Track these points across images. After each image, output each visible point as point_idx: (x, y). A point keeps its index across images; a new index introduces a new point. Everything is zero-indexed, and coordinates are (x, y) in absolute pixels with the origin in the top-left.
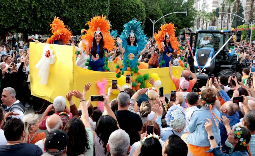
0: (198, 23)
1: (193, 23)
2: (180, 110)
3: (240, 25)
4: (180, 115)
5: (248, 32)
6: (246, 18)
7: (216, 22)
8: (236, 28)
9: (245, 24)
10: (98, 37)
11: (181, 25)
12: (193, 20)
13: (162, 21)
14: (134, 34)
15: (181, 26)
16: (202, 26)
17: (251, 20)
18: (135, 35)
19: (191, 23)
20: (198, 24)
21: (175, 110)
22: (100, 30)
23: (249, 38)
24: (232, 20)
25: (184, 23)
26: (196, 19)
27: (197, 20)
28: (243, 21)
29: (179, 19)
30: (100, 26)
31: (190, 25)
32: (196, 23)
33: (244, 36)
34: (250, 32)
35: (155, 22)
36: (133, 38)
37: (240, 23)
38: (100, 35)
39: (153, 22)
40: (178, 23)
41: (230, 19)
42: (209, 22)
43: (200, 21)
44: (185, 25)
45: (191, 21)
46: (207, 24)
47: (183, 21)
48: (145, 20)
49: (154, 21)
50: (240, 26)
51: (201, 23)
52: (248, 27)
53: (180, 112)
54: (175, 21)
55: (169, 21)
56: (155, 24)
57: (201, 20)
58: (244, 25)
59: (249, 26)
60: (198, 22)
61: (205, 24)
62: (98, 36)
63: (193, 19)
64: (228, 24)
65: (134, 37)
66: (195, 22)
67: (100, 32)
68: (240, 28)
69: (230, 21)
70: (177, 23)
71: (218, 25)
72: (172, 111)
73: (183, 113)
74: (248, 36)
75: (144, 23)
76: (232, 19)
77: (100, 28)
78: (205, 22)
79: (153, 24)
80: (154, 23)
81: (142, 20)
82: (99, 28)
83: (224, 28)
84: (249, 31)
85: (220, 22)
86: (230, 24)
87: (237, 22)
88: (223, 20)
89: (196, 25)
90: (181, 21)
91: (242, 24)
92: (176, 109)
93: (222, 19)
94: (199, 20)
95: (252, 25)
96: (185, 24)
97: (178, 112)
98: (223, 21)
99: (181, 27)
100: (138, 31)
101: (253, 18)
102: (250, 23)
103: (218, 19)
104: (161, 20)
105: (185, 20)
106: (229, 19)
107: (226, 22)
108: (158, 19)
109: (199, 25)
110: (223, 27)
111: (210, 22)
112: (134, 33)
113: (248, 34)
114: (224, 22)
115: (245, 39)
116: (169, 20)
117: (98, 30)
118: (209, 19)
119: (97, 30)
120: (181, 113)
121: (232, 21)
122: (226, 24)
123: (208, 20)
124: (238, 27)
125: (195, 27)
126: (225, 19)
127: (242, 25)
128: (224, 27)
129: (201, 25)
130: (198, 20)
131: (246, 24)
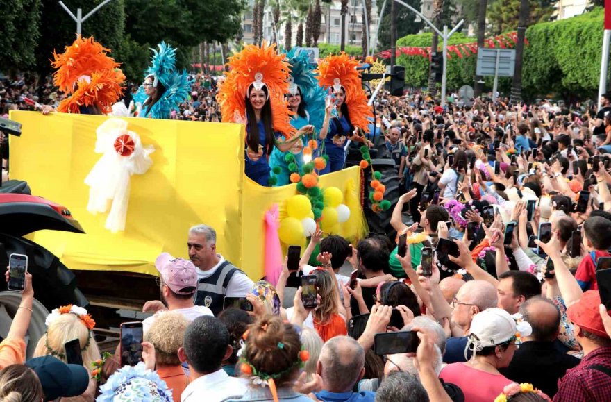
0: (255, 21)
1: (236, 25)
2: (148, 382)
3: (409, 33)
4: (151, 398)
5: (433, 61)
6: (429, 8)
7: (323, 20)
8: (395, 44)
9: (425, 32)
10: (258, 98)
11: (193, 28)
12: (238, 12)
13: (112, 11)
14: (296, 86)
15: (192, 34)
16: (272, 34)
17: (446, 17)
18: (298, 88)
19: (229, 25)
20: (256, 27)
21: (129, 384)
22: (262, 81)
23: (437, 84)
24: (379, 13)
25: (202, 24)
26: (247, 10)
27: (251, 10)
28: (417, 20)
29: (183, 6)
30: (261, 70)
31: (224, 31)
32: (250, 22)
33: (423, 73)
34: (440, 61)
35: (83, 16)
36: (295, 97)
37: (410, 27)
38: (263, 92)
39: (76, 14)
40: (177, 23)
41: (374, 10)
42: (296, 18)
43: (262, 14)
44: (206, 31)
45: (231, 17)
46: (289, 27)
47: (199, 16)
48: (41, 8)
49: (80, 11)
50: (410, 37)
51: (267, 22)
52: (436, 40)
53: (148, 390)
54: (168, 14)
55: (144, 12)
56: (83, 24)
57: (268, 10)
58: (421, 33)
59: (439, 39)
60: (256, 17)
61: (283, 28)
62: (258, 96)
63: (238, 9)
64: (364, 30)
65: (297, 95)
66: (245, 20)
67: (262, 84)
68: (406, 44)
69: (373, 19)
70: (173, 20)
71: (332, 30)
72: (116, 389)
73: (160, 391)
74: (434, 74)
75: (36, 19)
76: (380, 8)
77: (261, 75)
78: (281, 18)
79: (75, 24)
80: (79, 19)
81: (25, 6)
82: (259, 76)
83: (352, 43)
84: (438, 58)
85: (337, 22)
86: (374, 28)
87: (398, 22)
88: (346, 12)
89: (249, 31)
90: (190, 13)
91: (416, 28)
92: (132, 381)
93: (344, 10)
94: (258, 13)
95: (446, 34)
96: (206, 25)
97: (142, 389)
98: (348, 18)
99: (191, 38)
100: (306, 77)
101: (451, 8)
102: (441, 29)
103: (329, 8)
104: (108, 10)
105: (204, 12)
106: (369, 9)
107: (359, 20)
108: (95, 5)
109: (259, 32)
110: (347, 40)
111: (302, 21)
112: (294, 83)
113: (433, 67)
114: (354, 20)
115: (426, 87)
116: (141, 10)
117: (259, 81)
118: (295, 8)
119: (255, 80)
120: (154, 394)
121: (379, 19)
122: (359, 27)
123: (295, 13)
124: (399, 41)
125: (248, 37)
126: (355, 10)
127: (416, 32)
128: (354, 38)
129: (270, 31)
130: (256, 10)
131: (428, 31)
